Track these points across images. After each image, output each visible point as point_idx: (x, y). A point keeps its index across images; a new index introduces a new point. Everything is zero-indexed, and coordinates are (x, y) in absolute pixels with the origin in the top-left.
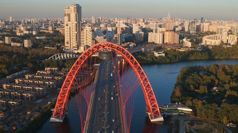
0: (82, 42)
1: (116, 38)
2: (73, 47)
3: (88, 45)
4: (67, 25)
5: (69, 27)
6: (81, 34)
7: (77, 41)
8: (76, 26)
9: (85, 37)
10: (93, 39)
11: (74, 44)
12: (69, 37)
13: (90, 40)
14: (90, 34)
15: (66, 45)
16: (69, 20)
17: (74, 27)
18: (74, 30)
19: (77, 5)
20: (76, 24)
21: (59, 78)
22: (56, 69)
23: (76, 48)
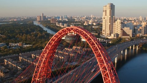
0: (114, 31)
1: (141, 30)
2: (107, 34)
3: (118, 33)
4: (104, 18)
5: (105, 20)
6: (114, 25)
7: (110, 29)
8: (110, 19)
9: (116, 27)
10: (121, 29)
11: (108, 32)
12: (105, 27)
13: (119, 30)
14: (120, 26)
15: (103, 32)
16: (106, 15)
17: (109, 20)
18: (108, 22)
19: (111, 4)
20: (110, 18)
21: (73, 55)
22: (79, 48)
23: (109, 35)
